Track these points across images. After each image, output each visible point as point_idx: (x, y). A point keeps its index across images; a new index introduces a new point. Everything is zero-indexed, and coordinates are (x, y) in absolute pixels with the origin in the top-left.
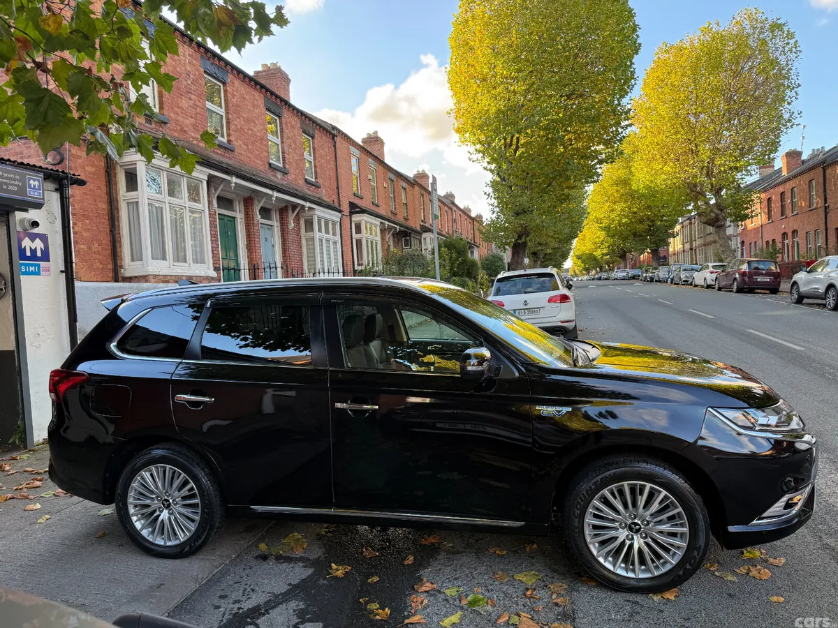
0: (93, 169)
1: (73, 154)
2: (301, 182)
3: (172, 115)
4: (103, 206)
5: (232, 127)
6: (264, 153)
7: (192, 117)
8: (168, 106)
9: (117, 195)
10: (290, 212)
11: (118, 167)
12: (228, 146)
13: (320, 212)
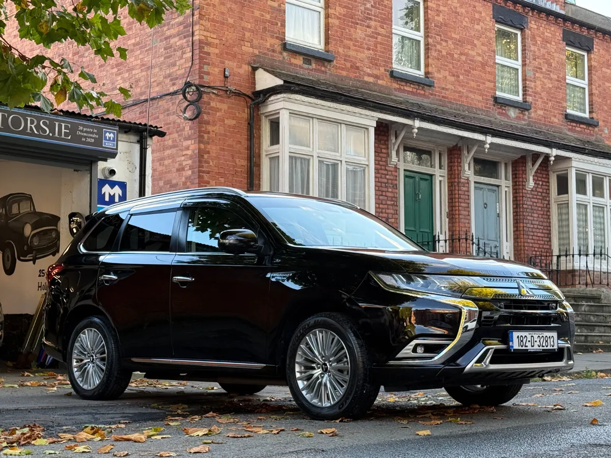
0: (234, 122)
1: (212, 107)
2: (557, 120)
3: (341, 50)
4: (243, 162)
5: (433, 53)
6: (487, 83)
7: (369, 49)
8: (335, 40)
9: (259, 150)
10: (530, 164)
11: (263, 118)
12: (427, 81)
13: (579, 163)
